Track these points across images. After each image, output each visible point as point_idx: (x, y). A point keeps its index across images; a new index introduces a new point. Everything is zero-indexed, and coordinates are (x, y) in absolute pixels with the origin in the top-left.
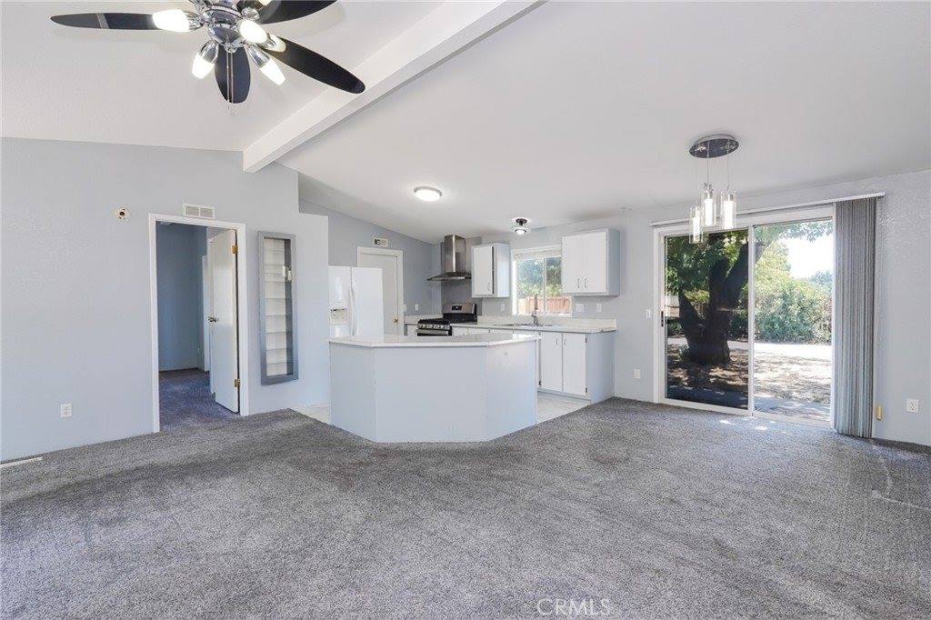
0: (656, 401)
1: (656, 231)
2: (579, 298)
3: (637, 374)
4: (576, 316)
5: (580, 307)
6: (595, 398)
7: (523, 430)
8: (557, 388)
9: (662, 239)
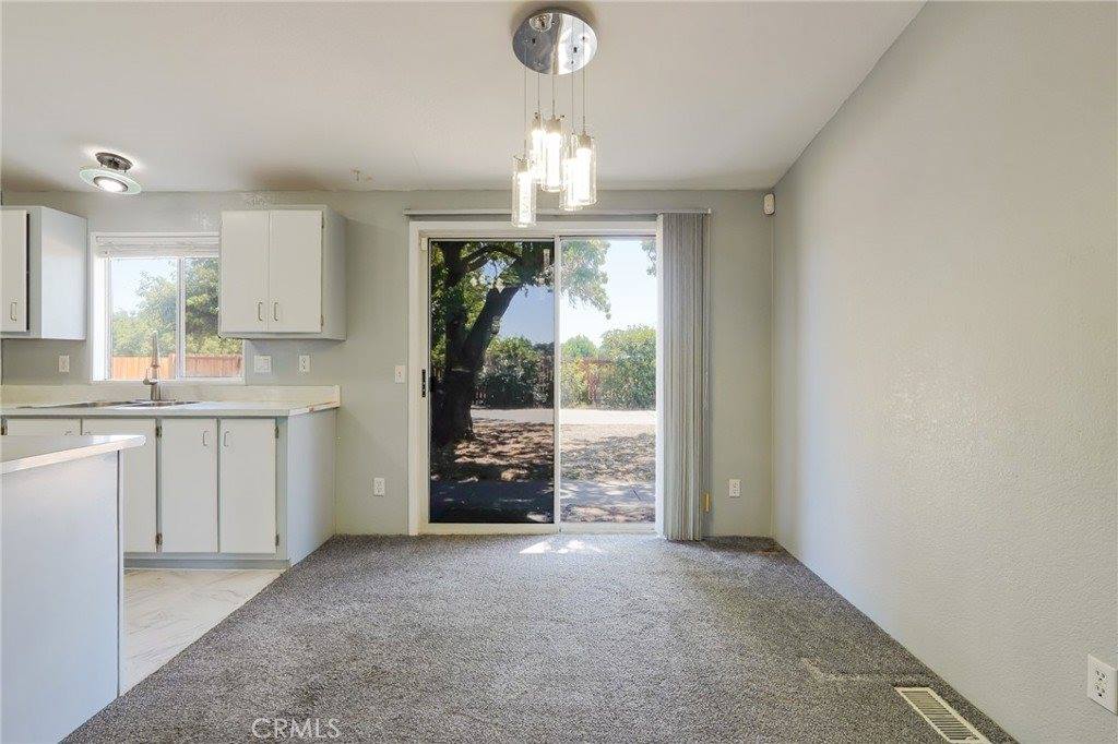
0: (413, 532)
1: (415, 226)
2: (261, 342)
3: (380, 486)
4: (252, 380)
5: (262, 363)
6: (296, 551)
7: (86, 725)
8: (206, 546)
9: (425, 241)
